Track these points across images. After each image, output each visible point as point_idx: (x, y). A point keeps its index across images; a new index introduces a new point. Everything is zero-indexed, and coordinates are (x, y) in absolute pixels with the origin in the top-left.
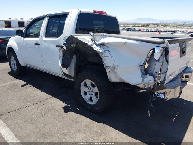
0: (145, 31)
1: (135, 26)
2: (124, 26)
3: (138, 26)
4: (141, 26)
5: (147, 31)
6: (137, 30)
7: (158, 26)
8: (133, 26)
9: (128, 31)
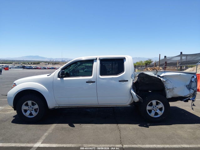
0: (42, 69)
1: (25, 64)
2: (12, 64)
3: (28, 64)
4: (32, 64)
5: (44, 69)
6: (34, 68)
7: (49, 64)
8: (23, 64)
9: (24, 69)
